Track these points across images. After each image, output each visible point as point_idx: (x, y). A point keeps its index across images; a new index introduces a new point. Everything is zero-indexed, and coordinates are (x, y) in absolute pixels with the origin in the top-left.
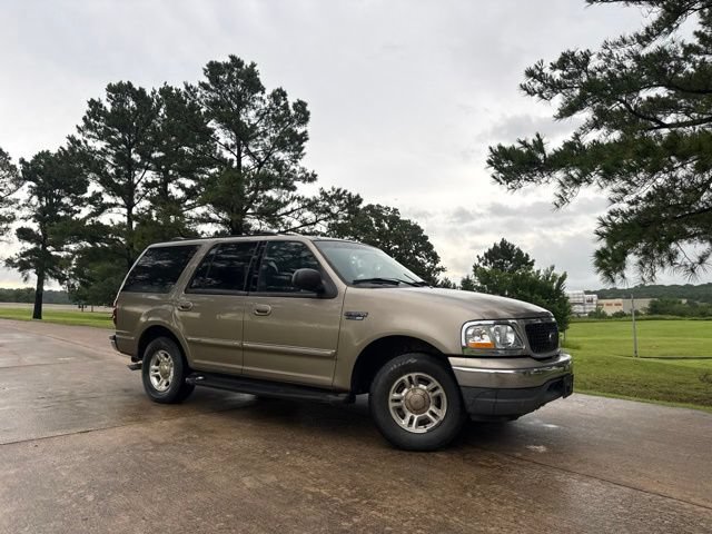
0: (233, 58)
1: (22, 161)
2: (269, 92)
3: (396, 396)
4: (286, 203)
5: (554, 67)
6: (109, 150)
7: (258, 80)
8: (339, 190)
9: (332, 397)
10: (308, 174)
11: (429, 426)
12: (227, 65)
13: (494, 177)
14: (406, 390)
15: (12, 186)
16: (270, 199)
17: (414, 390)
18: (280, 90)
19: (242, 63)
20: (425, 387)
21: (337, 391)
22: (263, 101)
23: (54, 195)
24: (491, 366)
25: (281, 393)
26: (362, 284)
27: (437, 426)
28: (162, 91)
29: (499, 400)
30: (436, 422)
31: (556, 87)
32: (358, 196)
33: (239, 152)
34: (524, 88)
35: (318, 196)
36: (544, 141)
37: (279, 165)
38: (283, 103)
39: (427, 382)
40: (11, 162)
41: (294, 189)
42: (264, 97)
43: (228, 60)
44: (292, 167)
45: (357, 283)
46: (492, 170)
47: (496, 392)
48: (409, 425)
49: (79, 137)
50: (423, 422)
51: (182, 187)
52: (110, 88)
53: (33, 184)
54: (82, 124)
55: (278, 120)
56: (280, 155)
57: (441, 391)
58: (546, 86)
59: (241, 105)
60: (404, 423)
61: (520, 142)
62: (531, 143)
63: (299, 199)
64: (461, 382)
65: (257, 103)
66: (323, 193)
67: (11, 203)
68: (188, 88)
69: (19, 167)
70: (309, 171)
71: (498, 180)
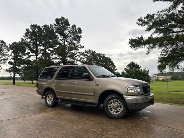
0: (62, 17)
1: (9, 45)
2: (71, 26)
3: (110, 105)
4: (76, 54)
5: (145, 18)
6: (31, 41)
7: (68, 23)
8: (89, 50)
9: (93, 106)
10: (82, 46)
11: (119, 113)
12: (60, 19)
13: (130, 47)
14: (112, 104)
15: (7, 51)
16: (72, 53)
17: (114, 104)
18: (74, 25)
19: (64, 18)
20: (117, 103)
21: (94, 104)
22: (70, 28)
23: (17, 53)
24: (134, 98)
25: (80, 104)
26: (100, 77)
27: (120, 113)
28: (44, 26)
29: (136, 106)
30: (120, 112)
31: (146, 23)
32: (95, 51)
33: (64, 41)
34: (137, 23)
35: (84, 52)
36: (143, 37)
37: (74, 44)
38: (75, 28)
39: (118, 102)
40: (7, 45)
41: (78, 50)
42: (70, 27)
43: (61, 18)
44: (77, 45)
45: (99, 77)
46: (130, 45)
47: (136, 104)
48: (113, 112)
49: (24, 38)
50: (117, 112)
51: (50, 50)
52: (31, 26)
53: (12, 50)
54: (24, 35)
55: (74, 33)
56: (75, 42)
57: (121, 104)
58: (143, 23)
59: (65, 29)
60: (112, 112)
61: (137, 38)
62: (140, 38)
63: (79, 53)
64: (127, 102)
65: (69, 28)
66: (85, 51)
67: (7, 55)
68: (51, 25)
69: (9, 46)
70: (82, 45)
71: (132, 47)
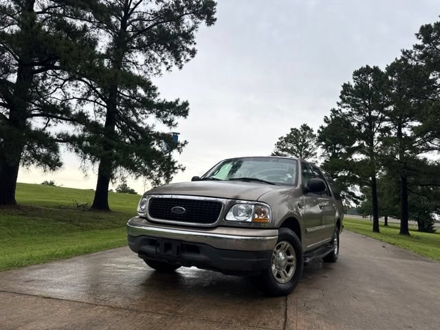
23: (336, 148)
28: (392, 64)
40: (314, 133)
52: (356, 73)
54: (340, 100)
